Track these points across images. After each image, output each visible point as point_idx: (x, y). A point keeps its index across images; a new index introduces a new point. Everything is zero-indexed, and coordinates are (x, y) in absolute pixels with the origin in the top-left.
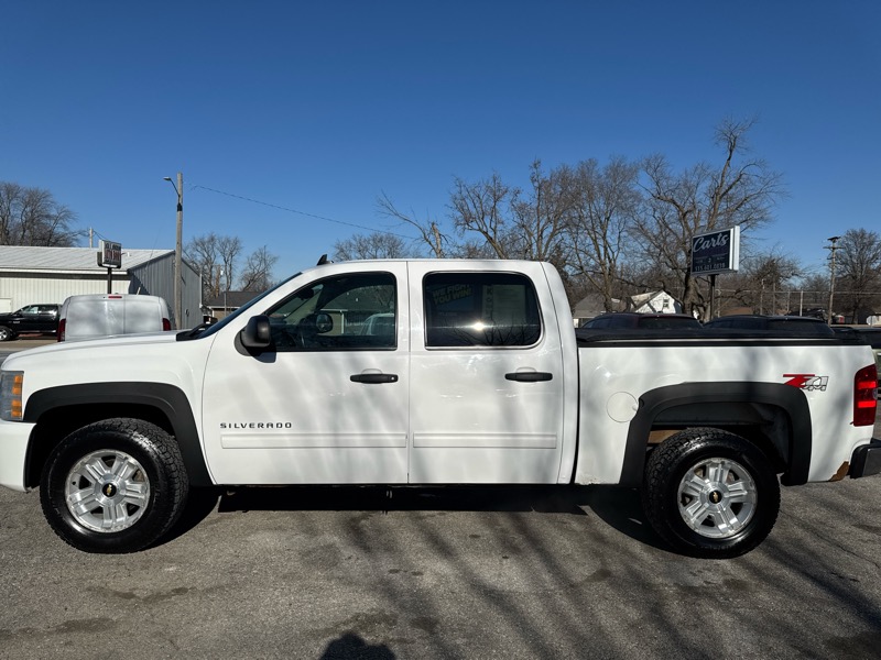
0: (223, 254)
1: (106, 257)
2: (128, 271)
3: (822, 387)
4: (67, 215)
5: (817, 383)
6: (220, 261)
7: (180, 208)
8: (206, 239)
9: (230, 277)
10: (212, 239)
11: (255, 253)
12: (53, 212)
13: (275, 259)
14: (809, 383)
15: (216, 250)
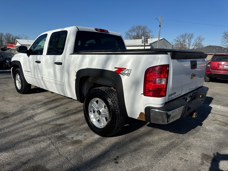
0: (188, 38)
1: (144, 41)
2: (150, 44)
3: (128, 74)
4: (150, 31)
5: (126, 72)
6: (187, 40)
7: (160, 26)
8: (184, 35)
9: (189, 45)
10: (186, 35)
11: (197, 38)
12: (148, 31)
13: (203, 39)
14: (123, 72)
15: (186, 38)
